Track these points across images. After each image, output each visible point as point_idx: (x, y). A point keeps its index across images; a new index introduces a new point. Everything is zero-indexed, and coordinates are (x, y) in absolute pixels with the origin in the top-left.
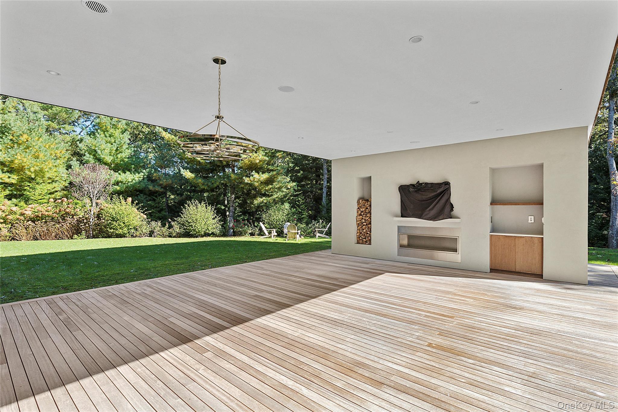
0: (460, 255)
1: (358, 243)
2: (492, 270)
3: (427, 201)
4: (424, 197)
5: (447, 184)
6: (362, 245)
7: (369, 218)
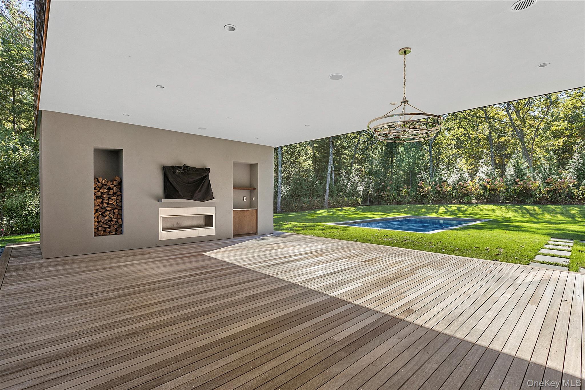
0: (215, 228)
1: (96, 235)
2: (235, 236)
3: (192, 183)
4: (191, 180)
5: (207, 170)
6: (102, 236)
7: (115, 201)
